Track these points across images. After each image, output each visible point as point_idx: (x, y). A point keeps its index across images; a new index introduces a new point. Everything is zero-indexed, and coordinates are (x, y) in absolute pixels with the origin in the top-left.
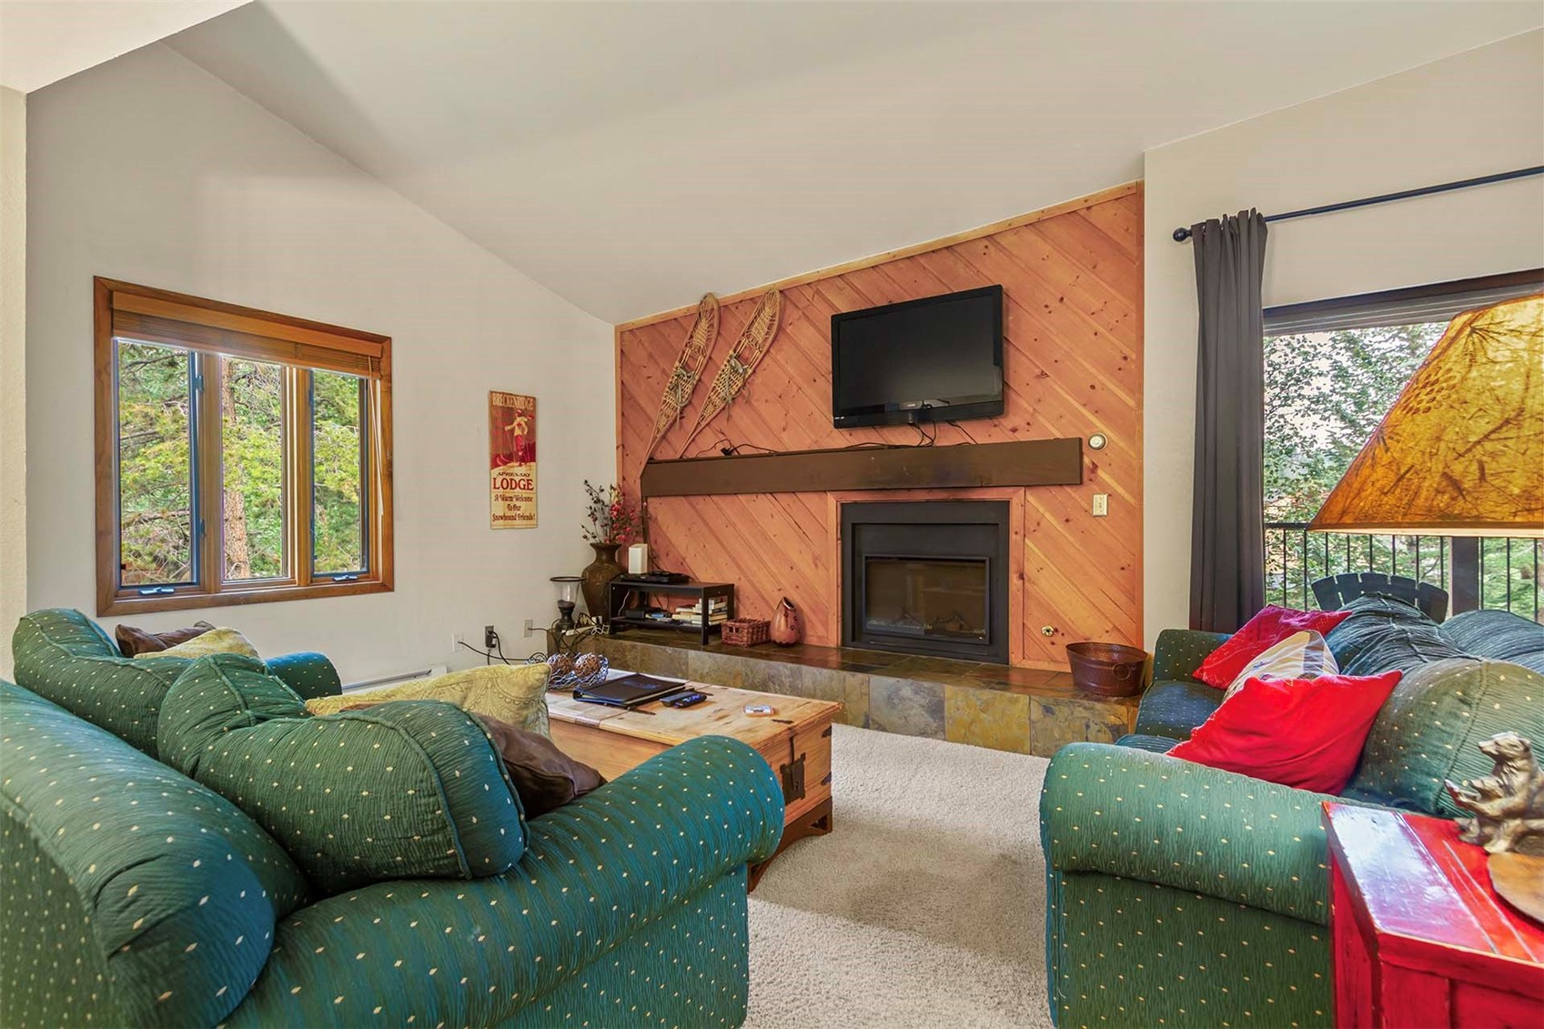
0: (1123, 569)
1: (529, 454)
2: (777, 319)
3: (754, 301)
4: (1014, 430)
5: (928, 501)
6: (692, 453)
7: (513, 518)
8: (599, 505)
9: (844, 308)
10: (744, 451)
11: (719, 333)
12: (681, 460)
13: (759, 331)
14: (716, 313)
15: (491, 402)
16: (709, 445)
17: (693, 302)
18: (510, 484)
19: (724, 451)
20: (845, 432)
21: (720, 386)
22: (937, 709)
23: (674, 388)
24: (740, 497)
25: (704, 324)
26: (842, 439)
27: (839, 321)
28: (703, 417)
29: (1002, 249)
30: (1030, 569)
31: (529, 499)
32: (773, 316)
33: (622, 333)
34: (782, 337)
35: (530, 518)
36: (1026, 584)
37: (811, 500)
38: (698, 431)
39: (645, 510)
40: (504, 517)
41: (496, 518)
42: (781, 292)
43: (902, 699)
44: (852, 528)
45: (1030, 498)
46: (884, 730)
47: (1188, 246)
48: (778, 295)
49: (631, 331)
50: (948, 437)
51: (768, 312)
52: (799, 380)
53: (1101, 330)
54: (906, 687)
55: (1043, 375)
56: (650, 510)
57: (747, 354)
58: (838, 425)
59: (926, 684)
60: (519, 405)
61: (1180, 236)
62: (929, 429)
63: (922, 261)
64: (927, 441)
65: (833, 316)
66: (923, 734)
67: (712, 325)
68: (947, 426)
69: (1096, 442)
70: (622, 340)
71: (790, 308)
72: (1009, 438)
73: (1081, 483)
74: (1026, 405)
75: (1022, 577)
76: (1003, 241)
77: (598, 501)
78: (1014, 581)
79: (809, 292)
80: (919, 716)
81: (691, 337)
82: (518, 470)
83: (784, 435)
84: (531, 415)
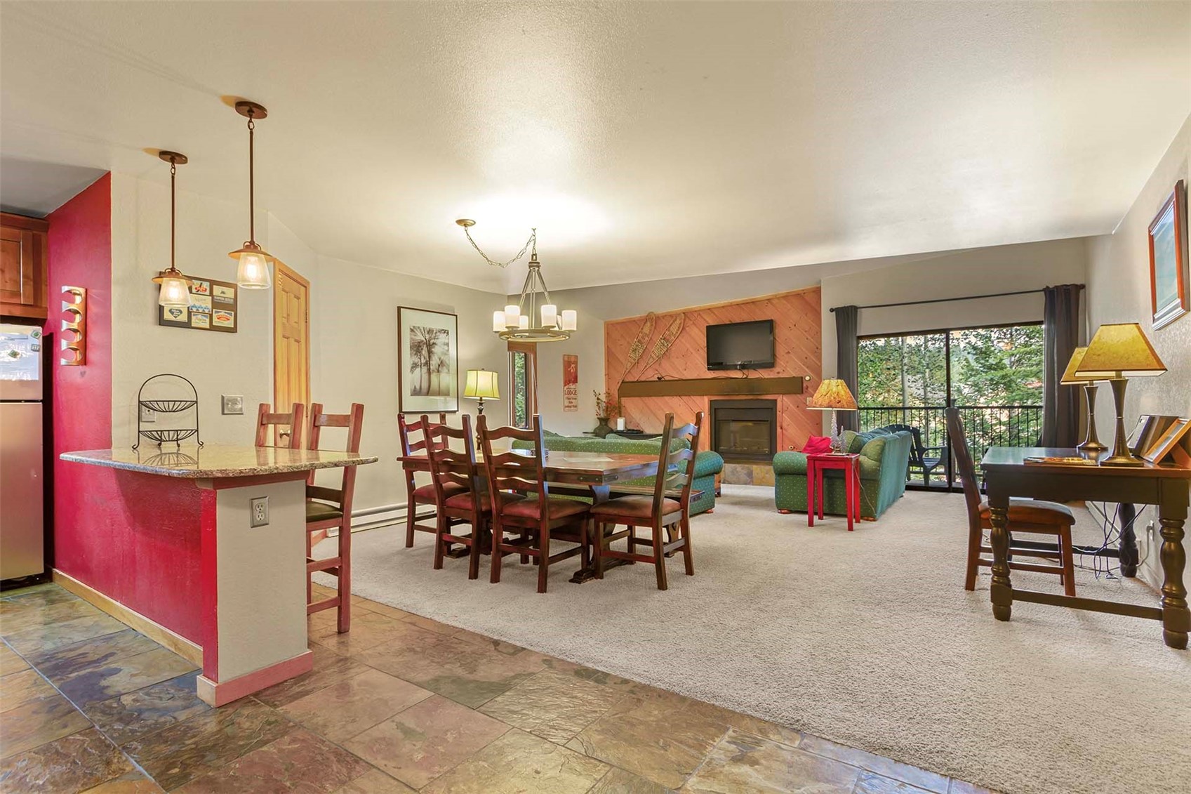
0: (817, 424)
1: (575, 381)
2: (682, 325)
3: (673, 316)
4: (778, 373)
5: (746, 400)
6: (643, 379)
7: (571, 407)
8: (599, 401)
9: (712, 323)
10: (667, 378)
11: (655, 328)
12: (637, 382)
13: (674, 329)
14: (654, 320)
15: (564, 358)
16: (651, 375)
17: (644, 314)
18: (570, 393)
19: (658, 378)
20: (712, 372)
21: (656, 351)
22: (750, 474)
23: (635, 350)
24: (665, 397)
25: (648, 324)
26: (711, 375)
27: (710, 329)
28: (648, 364)
29: (772, 304)
30: (784, 425)
31: (576, 399)
32: (680, 324)
33: (608, 325)
34: (684, 332)
35: (576, 407)
36: (784, 431)
37: (697, 399)
38: (646, 369)
39: (620, 402)
40: (568, 406)
41: (566, 407)
42: (684, 313)
43: (737, 472)
44: (715, 409)
45: (784, 398)
46: (730, 483)
47: (834, 313)
48: (683, 315)
49: (612, 324)
50: (753, 375)
51: (678, 322)
52: (691, 350)
53: (809, 338)
54: (739, 467)
55: (789, 353)
56: (623, 403)
57: (668, 337)
58: (709, 369)
59: (746, 466)
60: (573, 359)
61: (832, 310)
62: (745, 371)
63: (742, 306)
64: (745, 376)
65: (707, 326)
66: (746, 484)
67: (652, 325)
68: (753, 371)
69: (807, 378)
70: (607, 328)
71: (687, 320)
72: (776, 376)
73: (802, 393)
74: (783, 364)
75: (781, 428)
76: (774, 302)
77: (598, 399)
78: (779, 430)
79: (696, 315)
80: (744, 477)
81: (642, 329)
82: (572, 386)
83: (685, 372)
84: (576, 363)
